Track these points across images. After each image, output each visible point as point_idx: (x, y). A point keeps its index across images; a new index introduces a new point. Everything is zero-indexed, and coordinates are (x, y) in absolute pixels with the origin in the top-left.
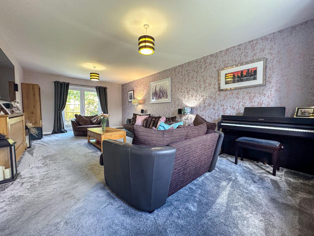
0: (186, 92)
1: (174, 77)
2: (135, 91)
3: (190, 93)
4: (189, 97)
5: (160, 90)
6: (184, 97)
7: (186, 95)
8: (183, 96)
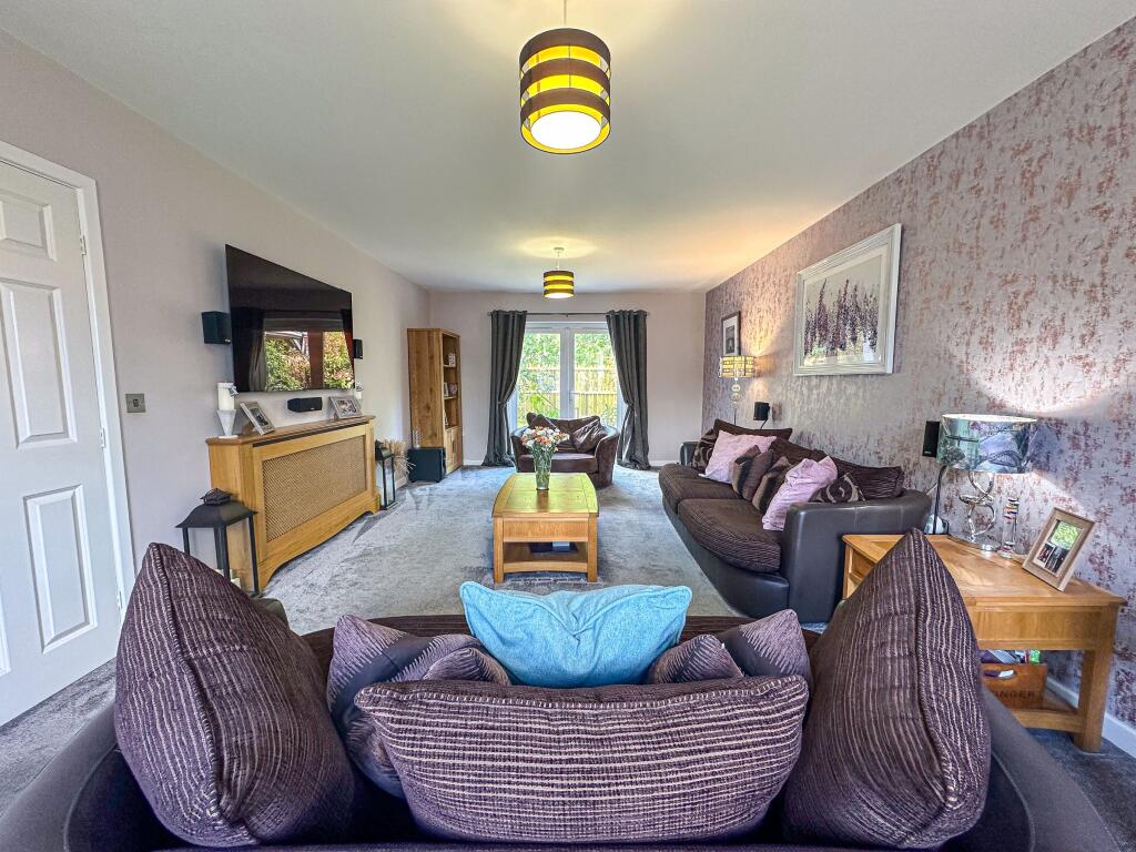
0: (1000, 304)
1: (921, 218)
2: (743, 314)
3: (1038, 311)
4: (1021, 343)
5: (841, 307)
6: (985, 344)
7: (1000, 331)
8: (978, 333)
